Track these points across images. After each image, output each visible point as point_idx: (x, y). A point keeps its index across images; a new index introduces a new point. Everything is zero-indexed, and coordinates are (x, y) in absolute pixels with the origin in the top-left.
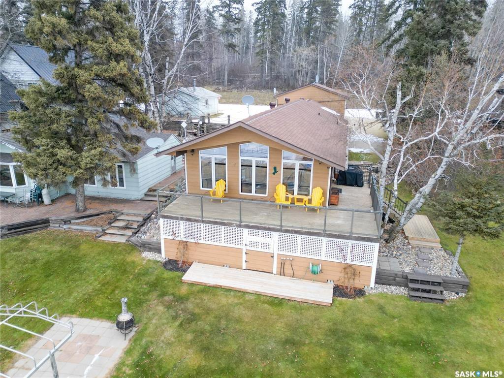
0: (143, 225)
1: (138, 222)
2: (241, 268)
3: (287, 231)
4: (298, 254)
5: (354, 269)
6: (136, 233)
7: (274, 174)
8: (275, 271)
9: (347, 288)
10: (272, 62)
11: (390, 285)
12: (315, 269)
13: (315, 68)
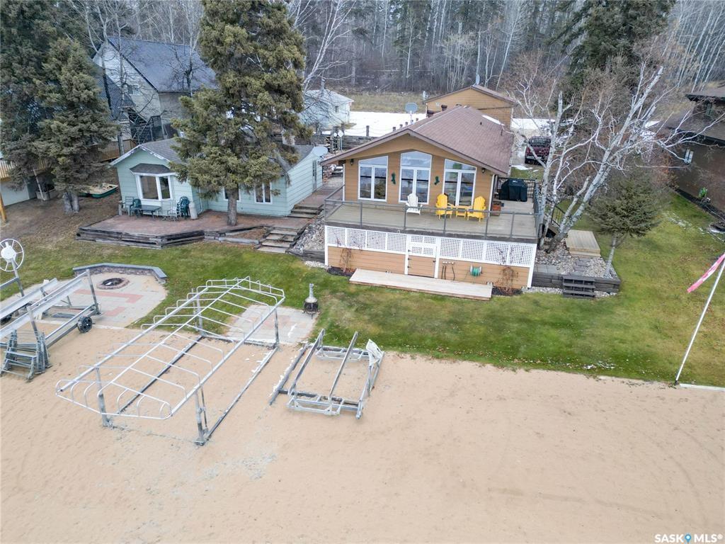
0: (298, 239)
1: (292, 236)
2: (403, 273)
3: (450, 235)
4: (460, 258)
5: (513, 271)
6: (294, 245)
7: (436, 184)
8: (436, 276)
9: (505, 289)
10: (415, 54)
11: (546, 287)
12: (476, 270)
13: (474, 63)
